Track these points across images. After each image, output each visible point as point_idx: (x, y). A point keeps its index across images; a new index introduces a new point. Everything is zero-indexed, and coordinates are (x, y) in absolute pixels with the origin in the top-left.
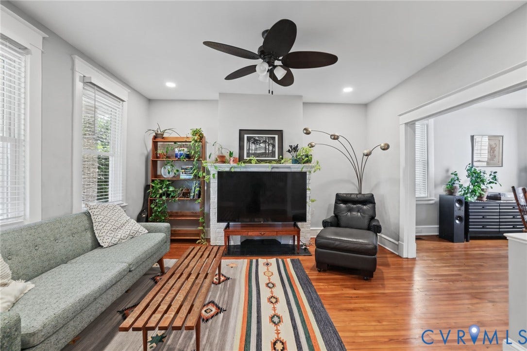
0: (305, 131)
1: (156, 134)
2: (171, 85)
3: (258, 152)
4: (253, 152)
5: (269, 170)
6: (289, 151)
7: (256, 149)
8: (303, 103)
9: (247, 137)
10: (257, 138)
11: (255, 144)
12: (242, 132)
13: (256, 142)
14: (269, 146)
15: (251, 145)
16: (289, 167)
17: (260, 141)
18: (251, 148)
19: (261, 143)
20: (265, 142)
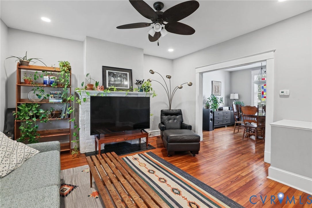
0: (151, 72)
1: (20, 61)
2: (46, 19)
3: (116, 83)
4: (113, 83)
5: (125, 96)
6: (136, 84)
7: (115, 81)
8: (144, 54)
9: (108, 72)
10: (115, 74)
11: (114, 77)
12: (104, 68)
13: (114, 76)
14: (123, 79)
15: (111, 78)
16: (137, 94)
17: (117, 75)
18: (111, 80)
19: (118, 77)
20: (120, 76)
